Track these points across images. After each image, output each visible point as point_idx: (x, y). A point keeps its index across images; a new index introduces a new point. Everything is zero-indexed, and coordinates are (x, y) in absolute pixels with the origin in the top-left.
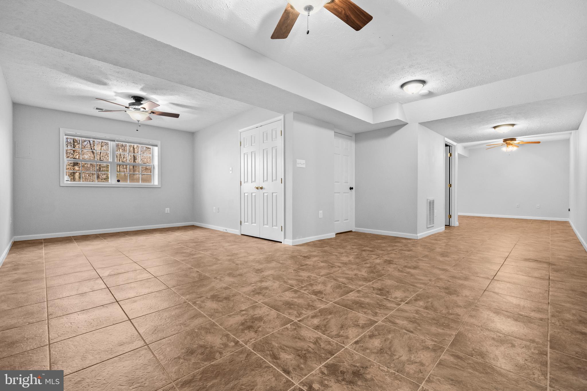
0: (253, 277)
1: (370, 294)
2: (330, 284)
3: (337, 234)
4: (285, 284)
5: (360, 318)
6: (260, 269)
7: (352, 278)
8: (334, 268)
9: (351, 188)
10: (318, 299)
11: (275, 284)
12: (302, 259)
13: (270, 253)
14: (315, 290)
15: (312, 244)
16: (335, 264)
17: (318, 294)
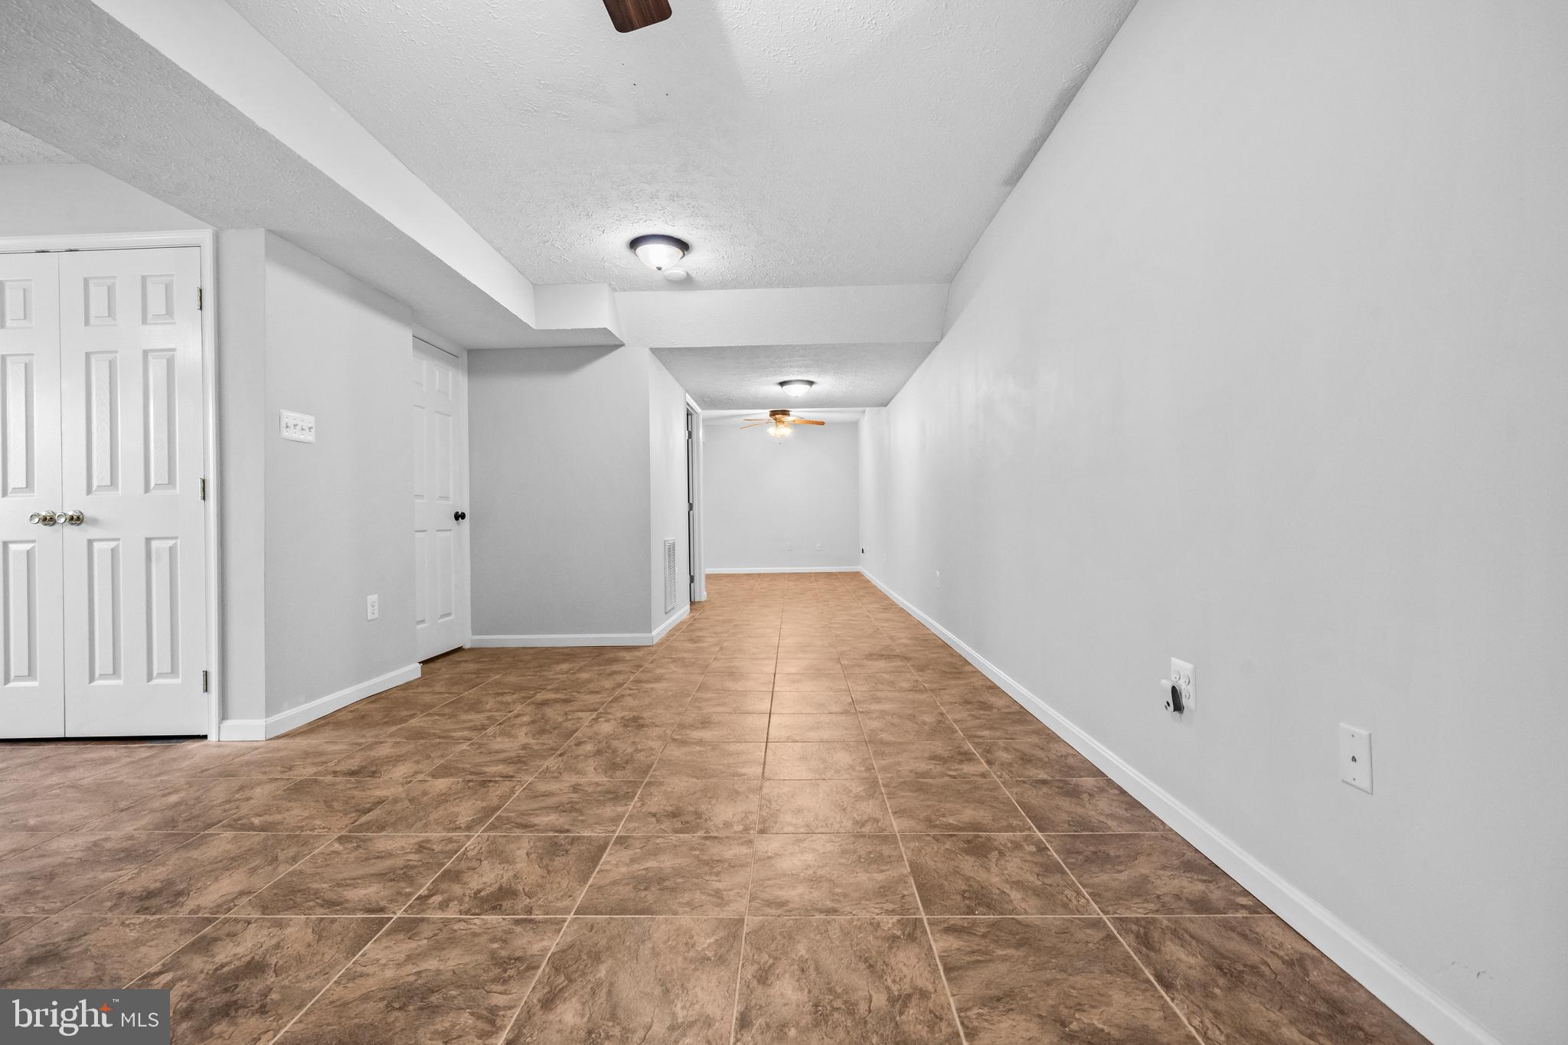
0: (138, 943)
1: (658, 837)
2: (519, 849)
3: (424, 662)
4: (336, 912)
5: (691, 929)
6: (158, 885)
7: (572, 802)
8: (491, 784)
9: (459, 516)
10: (517, 922)
11: (289, 930)
12: (349, 786)
13: (174, 798)
14: (479, 891)
15: (350, 716)
16: (486, 769)
17: (504, 904)
